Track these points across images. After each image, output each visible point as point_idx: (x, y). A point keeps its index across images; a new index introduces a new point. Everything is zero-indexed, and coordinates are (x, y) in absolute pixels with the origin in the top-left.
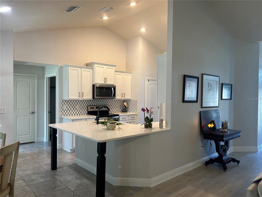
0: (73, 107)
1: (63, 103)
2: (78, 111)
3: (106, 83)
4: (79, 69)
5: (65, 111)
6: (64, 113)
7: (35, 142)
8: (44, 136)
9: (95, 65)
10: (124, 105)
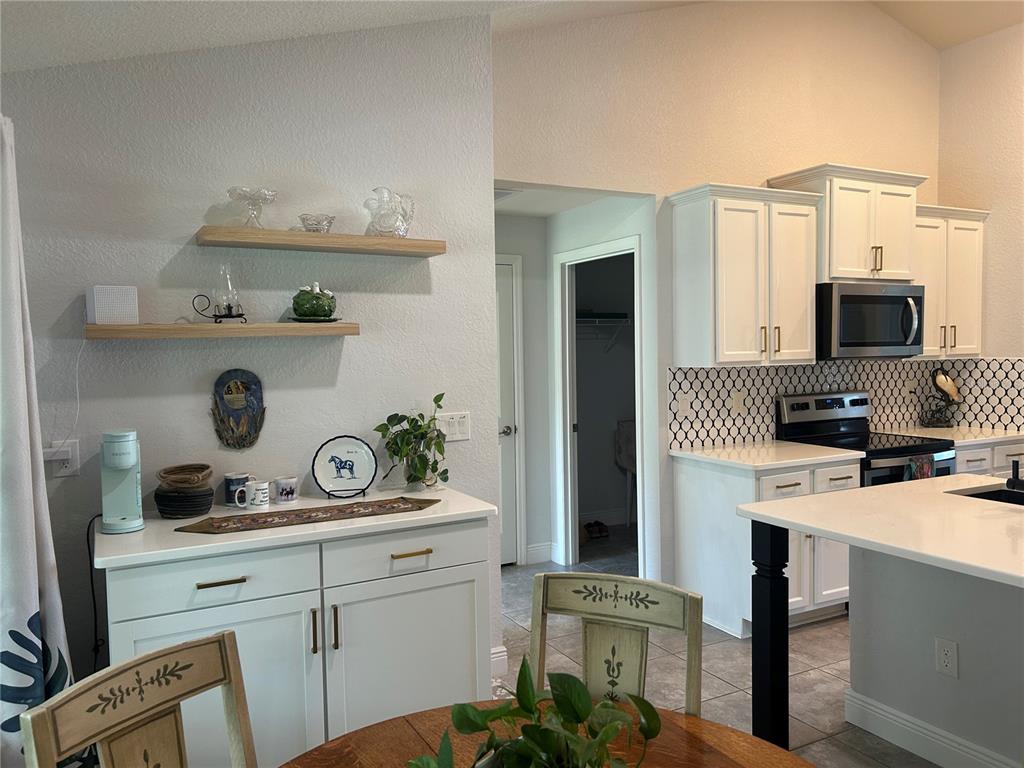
0: (718, 404)
1: (675, 387)
2: (739, 422)
3: (877, 277)
4: (759, 206)
5: (686, 426)
6: (681, 436)
7: (521, 566)
8: (550, 537)
9: (835, 180)
10: (939, 389)
